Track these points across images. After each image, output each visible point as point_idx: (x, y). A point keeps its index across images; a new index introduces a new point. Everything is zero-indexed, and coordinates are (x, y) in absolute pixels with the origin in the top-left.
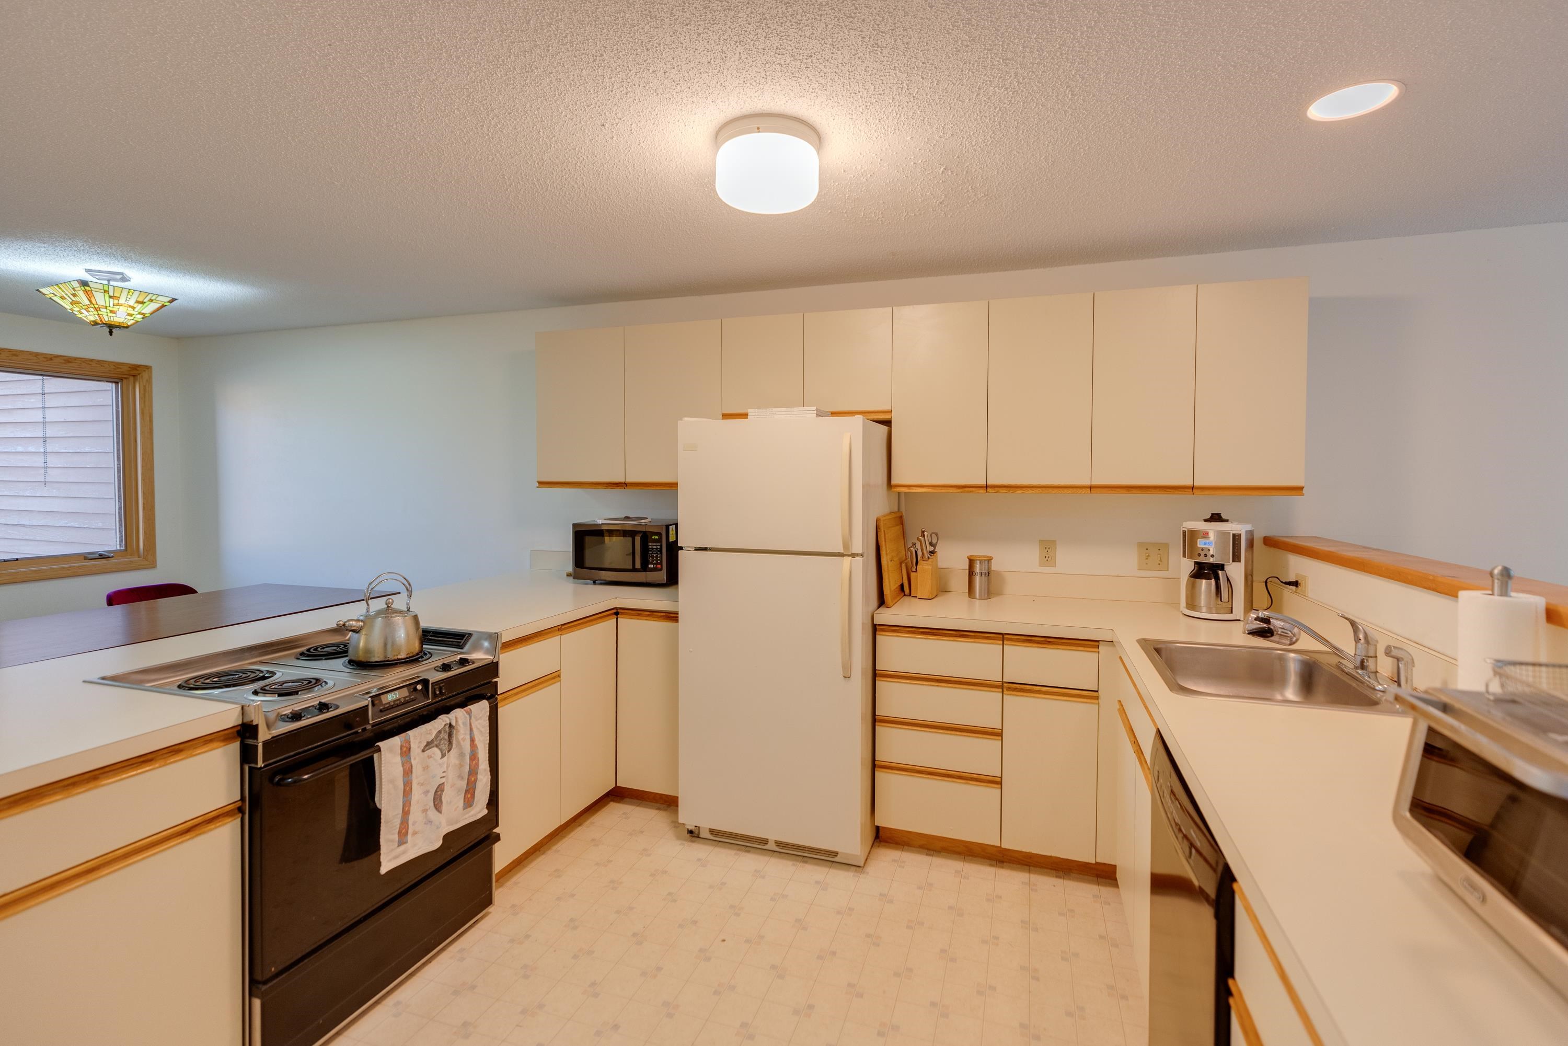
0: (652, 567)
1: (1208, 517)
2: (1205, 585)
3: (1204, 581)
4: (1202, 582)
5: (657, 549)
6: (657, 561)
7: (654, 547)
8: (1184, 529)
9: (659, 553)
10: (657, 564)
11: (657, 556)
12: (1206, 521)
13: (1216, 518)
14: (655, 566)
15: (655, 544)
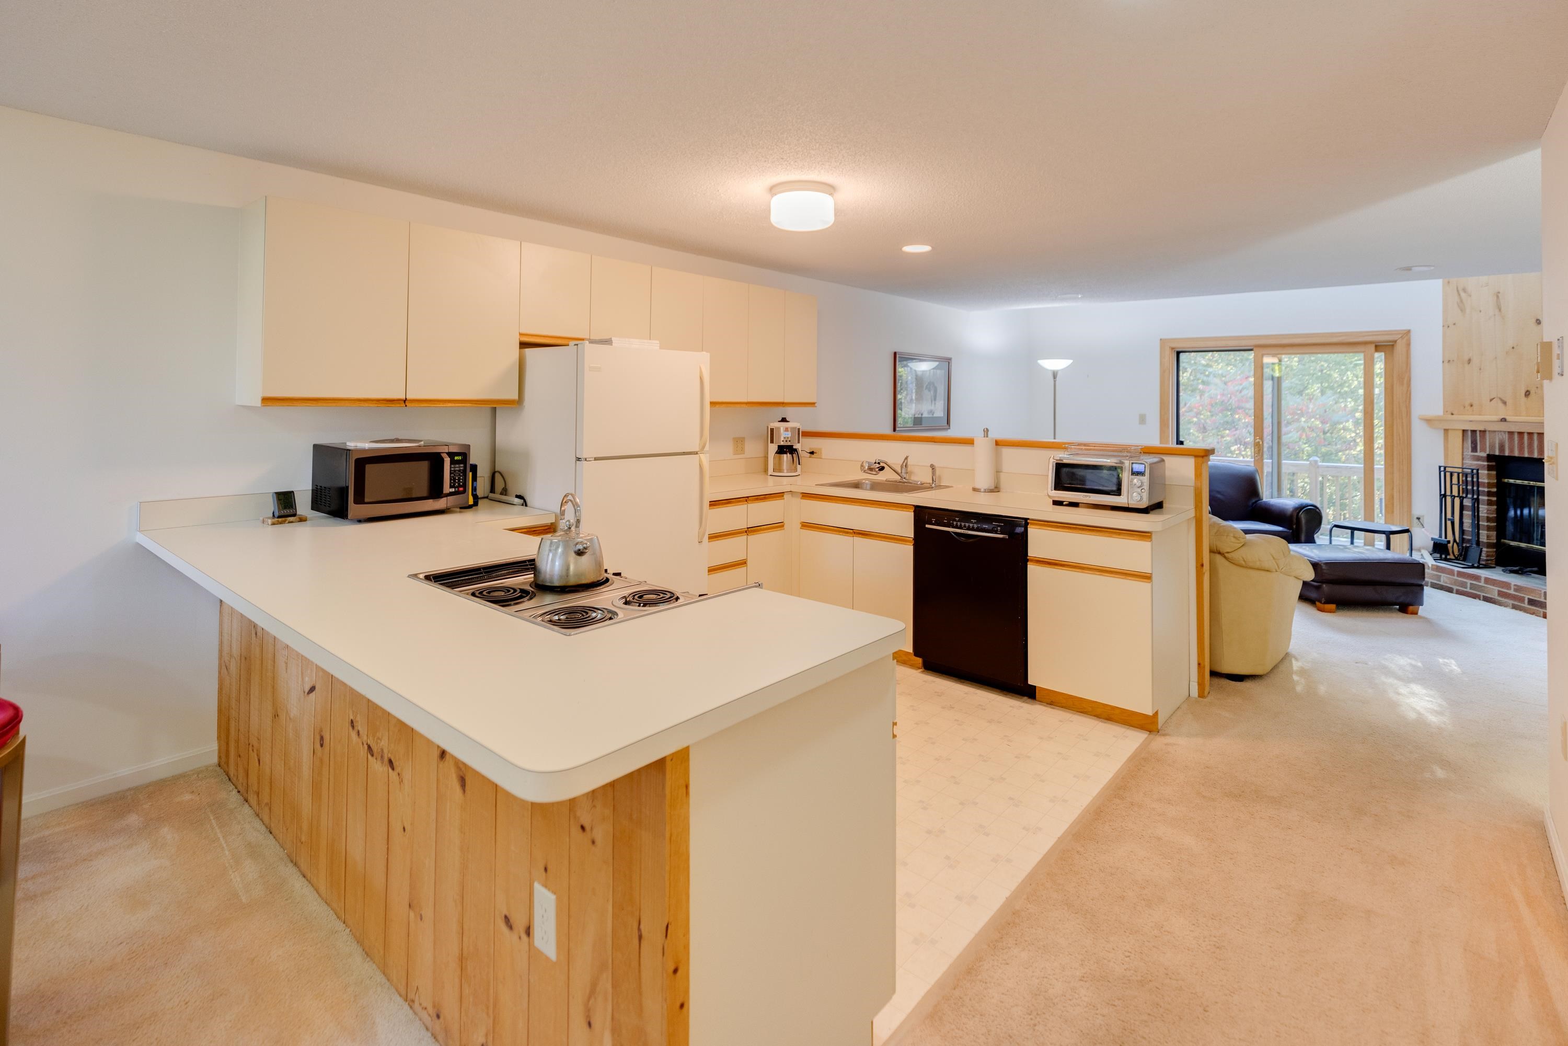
0: (454, 490)
1: (780, 420)
2: (786, 457)
3: (785, 455)
4: (784, 456)
5: (459, 471)
6: (459, 484)
7: (457, 469)
8: (772, 427)
9: (461, 474)
10: (459, 486)
11: (459, 479)
12: (779, 421)
13: (784, 420)
14: (457, 489)
15: (457, 466)
